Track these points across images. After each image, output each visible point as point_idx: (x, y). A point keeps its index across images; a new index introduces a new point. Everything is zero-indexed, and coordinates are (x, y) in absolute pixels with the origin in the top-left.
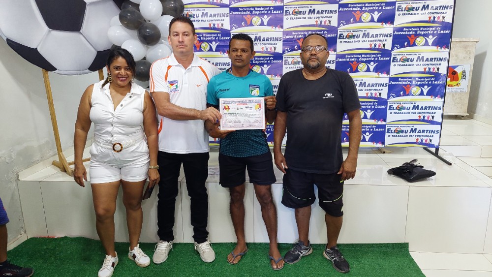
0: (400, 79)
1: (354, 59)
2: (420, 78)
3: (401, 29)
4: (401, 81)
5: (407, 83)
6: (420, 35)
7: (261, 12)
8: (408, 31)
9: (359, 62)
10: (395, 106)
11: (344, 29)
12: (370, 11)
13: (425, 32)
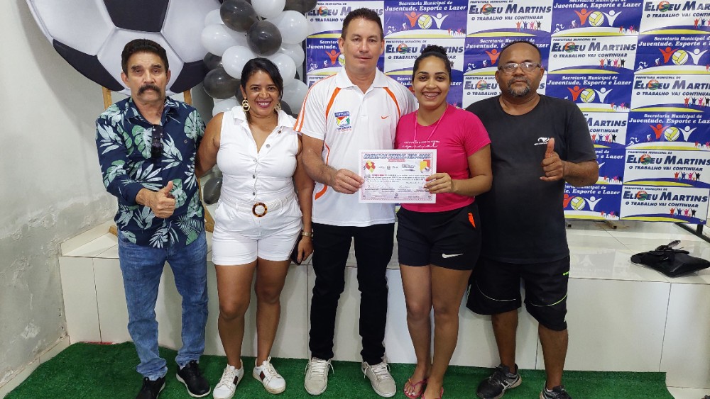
0: (646, 116)
1: (574, 83)
2: (678, 113)
3: (650, 38)
4: (647, 118)
5: (656, 121)
6: (680, 48)
7: (432, 9)
8: (661, 41)
9: (583, 87)
10: (638, 156)
11: (560, 36)
12: (602, 10)
13: (688, 44)
